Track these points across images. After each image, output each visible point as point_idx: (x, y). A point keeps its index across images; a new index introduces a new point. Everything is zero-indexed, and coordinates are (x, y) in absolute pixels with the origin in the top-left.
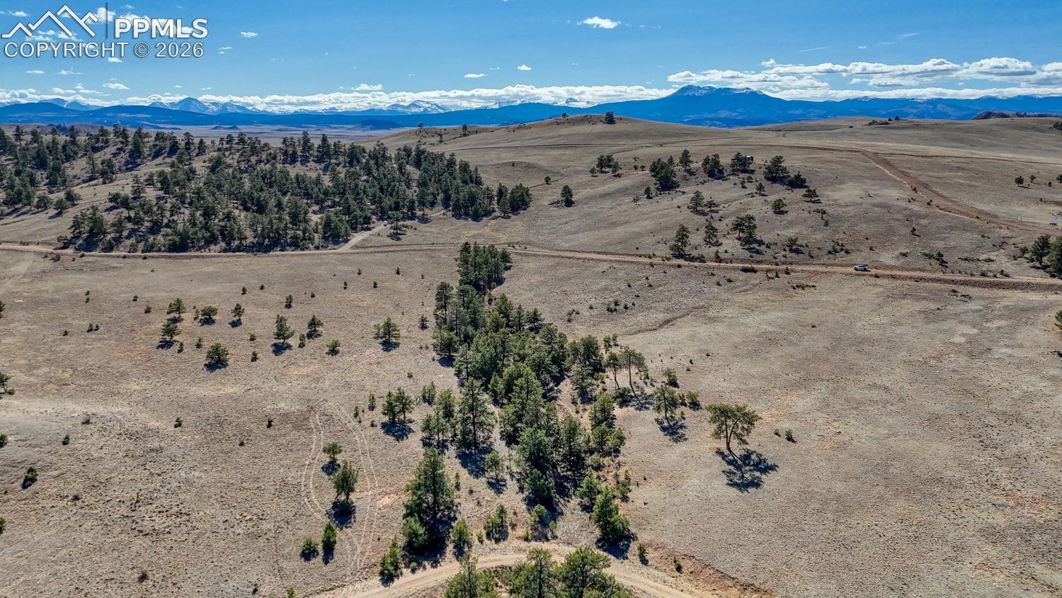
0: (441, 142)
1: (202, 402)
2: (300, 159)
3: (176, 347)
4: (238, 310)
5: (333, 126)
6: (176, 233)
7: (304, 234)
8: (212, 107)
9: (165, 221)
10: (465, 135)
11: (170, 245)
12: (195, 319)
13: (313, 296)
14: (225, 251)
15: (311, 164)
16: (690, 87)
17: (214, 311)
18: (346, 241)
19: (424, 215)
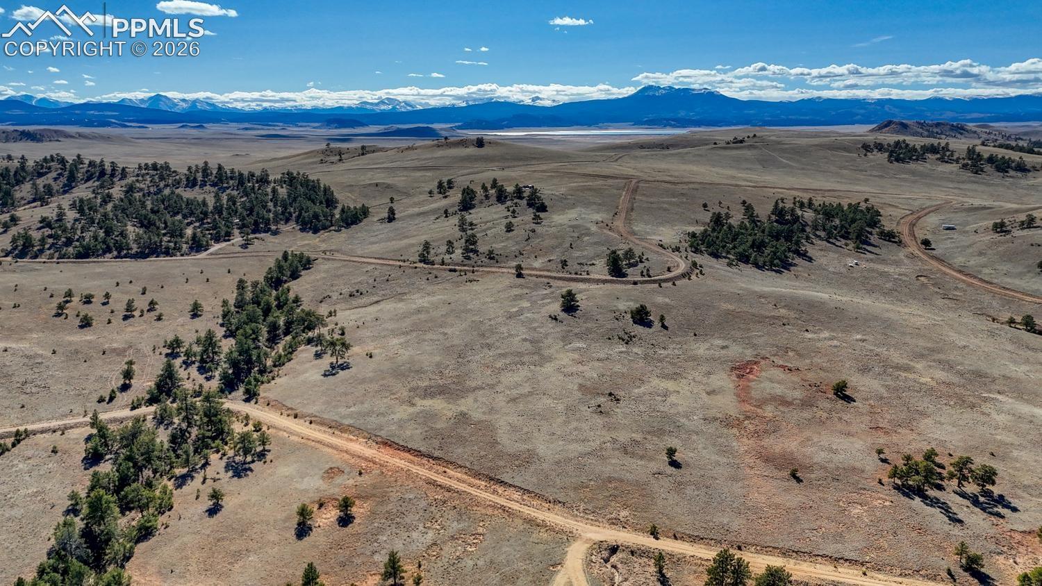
0: (340, 160)
1: (70, 343)
2: (199, 183)
3: (64, 316)
4: (107, 296)
5: (300, 124)
6: (83, 246)
7: (175, 245)
8: (181, 103)
9: (77, 237)
10: (363, 154)
11: (76, 254)
12: (80, 301)
13: (162, 287)
14: (116, 257)
15: (208, 188)
16: (650, 88)
17: (92, 296)
18: (206, 250)
19: (277, 229)
